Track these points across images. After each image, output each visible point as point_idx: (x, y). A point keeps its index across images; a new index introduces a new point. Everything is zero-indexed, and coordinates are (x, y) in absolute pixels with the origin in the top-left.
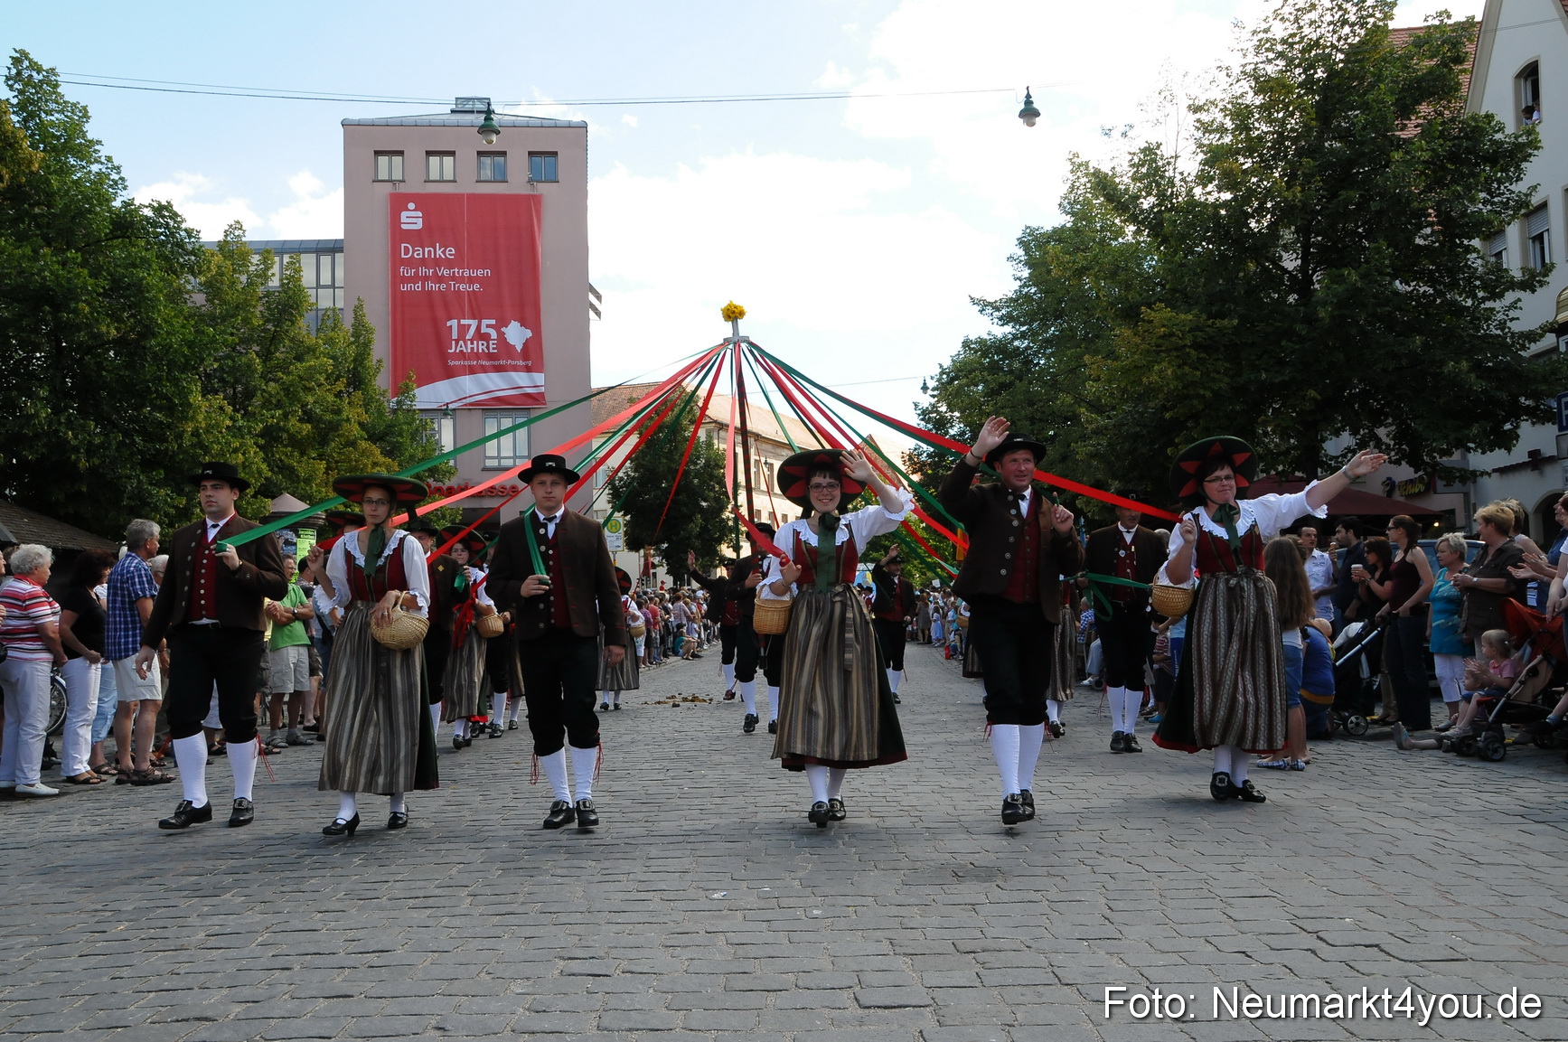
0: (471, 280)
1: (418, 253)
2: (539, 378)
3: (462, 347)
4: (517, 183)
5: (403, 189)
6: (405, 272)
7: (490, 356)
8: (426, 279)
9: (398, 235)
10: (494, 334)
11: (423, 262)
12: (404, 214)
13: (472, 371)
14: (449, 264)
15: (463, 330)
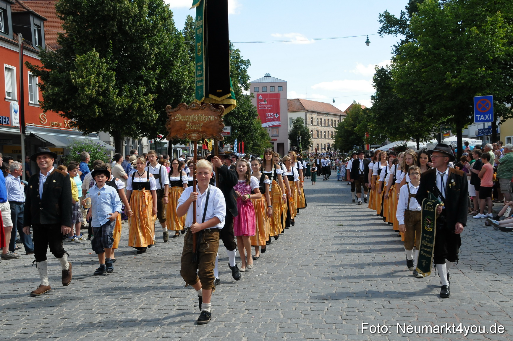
0: (269, 107)
1: (262, 103)
2: (280, 122)
3: (268, 118)
4: (276, 92)
5: (259, 93)
6: (260, 106)
7: (273, 119)
8: (263, 107)
9: (258, 100)
10: (273, 116)
11: (262, 104)
12: (259, 97)
13: (270, 121)
14: (266, 105)
15: (269, 115)
